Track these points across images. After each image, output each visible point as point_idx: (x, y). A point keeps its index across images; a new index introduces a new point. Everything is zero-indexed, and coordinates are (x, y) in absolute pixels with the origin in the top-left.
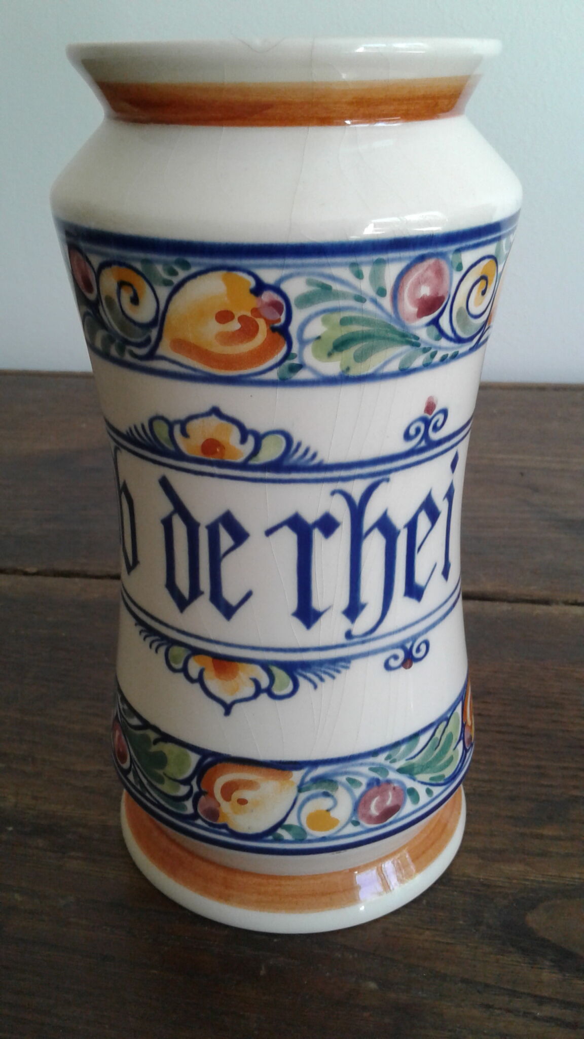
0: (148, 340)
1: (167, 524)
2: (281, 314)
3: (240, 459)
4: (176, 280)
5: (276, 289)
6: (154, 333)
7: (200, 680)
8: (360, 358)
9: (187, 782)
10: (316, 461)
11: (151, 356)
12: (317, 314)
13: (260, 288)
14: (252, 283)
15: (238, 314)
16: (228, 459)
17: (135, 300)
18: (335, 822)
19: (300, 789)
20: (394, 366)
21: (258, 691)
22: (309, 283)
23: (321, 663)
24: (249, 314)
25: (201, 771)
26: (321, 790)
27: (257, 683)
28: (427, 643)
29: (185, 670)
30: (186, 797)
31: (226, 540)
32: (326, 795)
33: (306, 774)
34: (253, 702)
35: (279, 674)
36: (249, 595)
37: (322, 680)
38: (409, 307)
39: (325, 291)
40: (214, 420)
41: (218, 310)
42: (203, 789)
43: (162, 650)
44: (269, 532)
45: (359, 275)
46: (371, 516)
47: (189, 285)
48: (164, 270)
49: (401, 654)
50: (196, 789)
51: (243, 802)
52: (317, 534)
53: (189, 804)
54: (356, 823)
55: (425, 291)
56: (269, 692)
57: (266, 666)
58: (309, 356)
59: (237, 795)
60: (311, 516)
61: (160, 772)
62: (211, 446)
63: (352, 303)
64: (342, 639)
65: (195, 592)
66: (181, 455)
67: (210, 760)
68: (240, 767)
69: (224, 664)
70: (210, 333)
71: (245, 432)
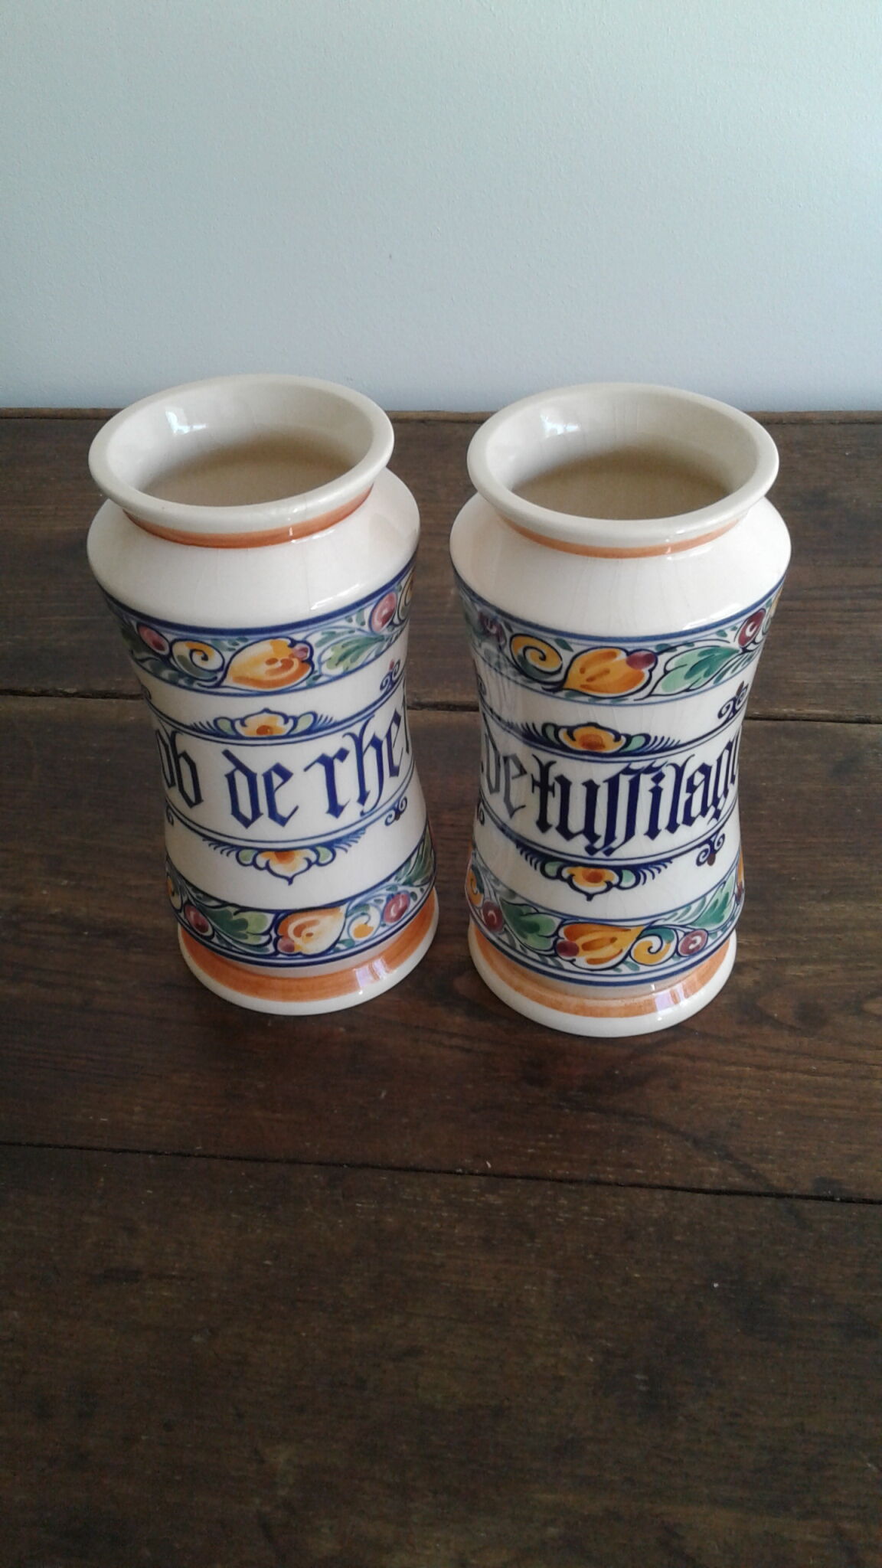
0: (216, 678)
1: (231, 778)
2: (307, 653)
3: (284, 733)
4: (237, 648)
5: (304, 642)
6: (220, 675)
7: (267, 867)
8: (353, 660)
9: (267, 933)
10: (332, 722)
11: (218, 685)
12: (328, 647)
13: (294, 643)
14: (289, 642)
15: (280, 659)
16: (275, 734)
17: (205, 658)
18: (371, 928)
19: (347, 916)
20: (372, 656)
21: (310, 864)
22: (323, 634)
23: (348, 836)
24: (287, 657)
25: (276, 924)
26: (359, 913)
27: (308, 860)
28: (406, 799)
29: (254, 864)
30: (268, 943)
31: (277, 779)
32: (363, 914)
33: (349, 906)
34: (307, 872)
35: (323, 851)
36: (296, 809)
38: (377, 623)
39: (333, 635)
40: (266, 715)
41: (267, 659)
42: (280, 934)
43: (233, 854)
44: (306, 769)
45: (350, 621)
46: (366, 740)
47: (247, 650)
48: (229, 643)
49: (393, 813)
50: (274, 936)
51: (310, 935)
52: (336, 762)
53: (271, 948)
54: (384, 925)
55: (385, 612)
56: (317, 863)
57: (313, 848)
58: (325, 669)
59: (305, 932)
60: (331, 753)
61: (244, 932)
62: (263, 729)
63: (348, 635)
64: (358, 818)
65: (256, 813)
66: (240, 737)
67: (282, 917)
68: (304, 914)
69: (284, 854)
70: (262, 671)
71: (286, 719)
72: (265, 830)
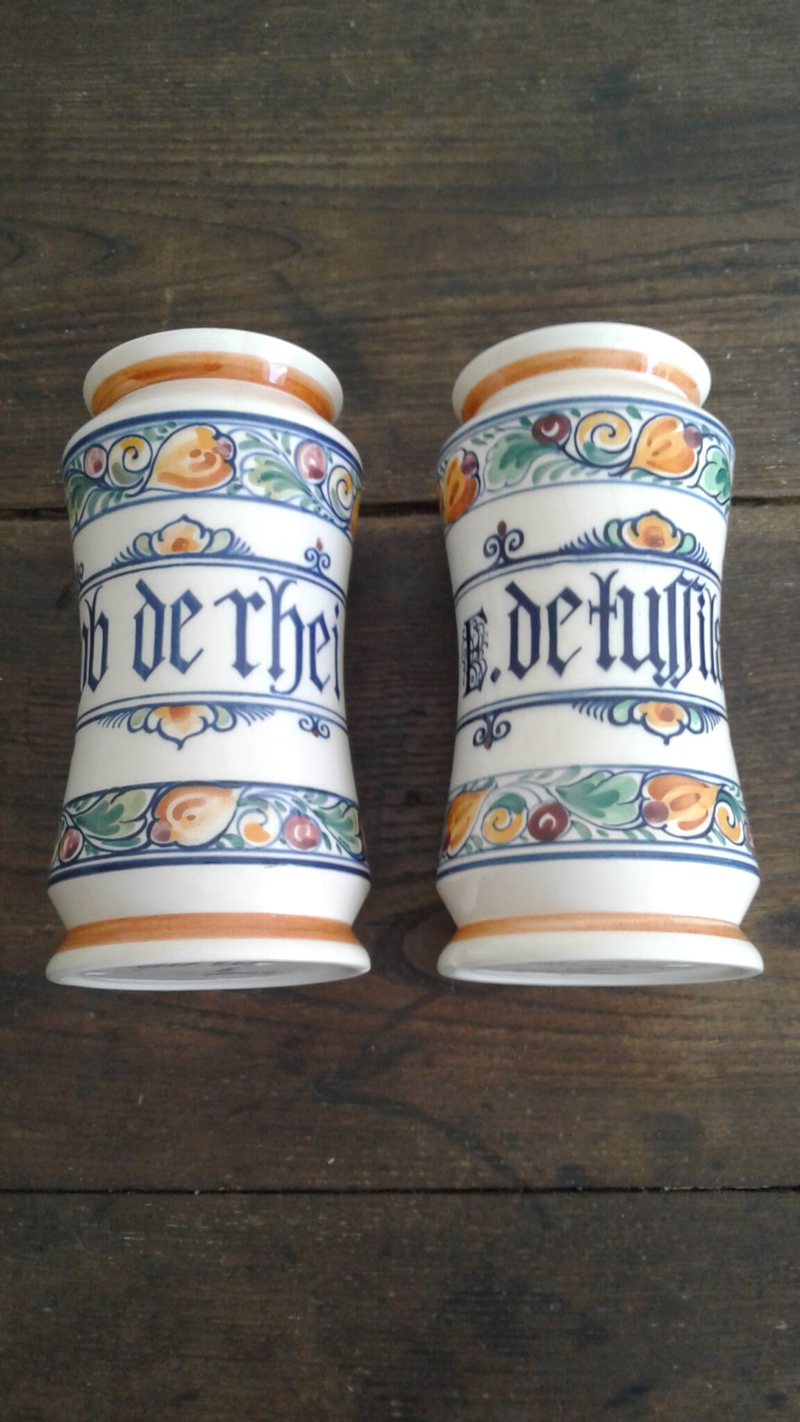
0: (141, 481)
1: (139, 618)
2: (230, 451)
3: (199, 550)
4: (165, 435)
5: (228, 437)
6: (146, 474)
7: (159, 729)
8: (278, 488)
9: (143, 816)
10: (249, 553)
11: (142, 491)
12: (251, 455)
13: (218, 435)
14: (214, 432)
15: (204, 452)
16: (191, 551)
17: (135, 457)
18: (266, 836)
19: (239, 804)
20: (297, 503)
21: (206, 726)
22: (248, 435)
23: (253, 706)
24: (210, 451)
25: (155, 802)
26: (254, 807)
27: (204, 720)
29: (145, 727)
30: (141, 831)
31: (185, 612)
32: (259, 811)
33: (244, 792)
34: (201, 736)
35: (223, 712)
36: (200, 652)
37: (254, 719)
38: (305, 469)
39: (255, 442)
40: (183, 524)
41: (191, 450)
42: (157, 817)
43: (125, 721)
44: (217, 603)
45: (276, 437)
46: (286, 605)
47: (173, 437)
48: (159, 431)
49: (310, 722)
50: (150, 819)
51: (191, 818)
52: (250, 608)
53: (143, 838)
54: (284, 842)
55: (313, 463)
56: (214, 726)
57: (212, 706)
58: (246, 480)
59: (186, 813)
60: (246, 593)
62: (180, 543)
63: (271, 453)
64: (268, 691)
65: (158, 659)
66: (156, 557)
67: (164, 790)
68: (189, 789)
69: (178, 709)
70: (185, 465)
71: (203, 530)
72: (166, 679)
